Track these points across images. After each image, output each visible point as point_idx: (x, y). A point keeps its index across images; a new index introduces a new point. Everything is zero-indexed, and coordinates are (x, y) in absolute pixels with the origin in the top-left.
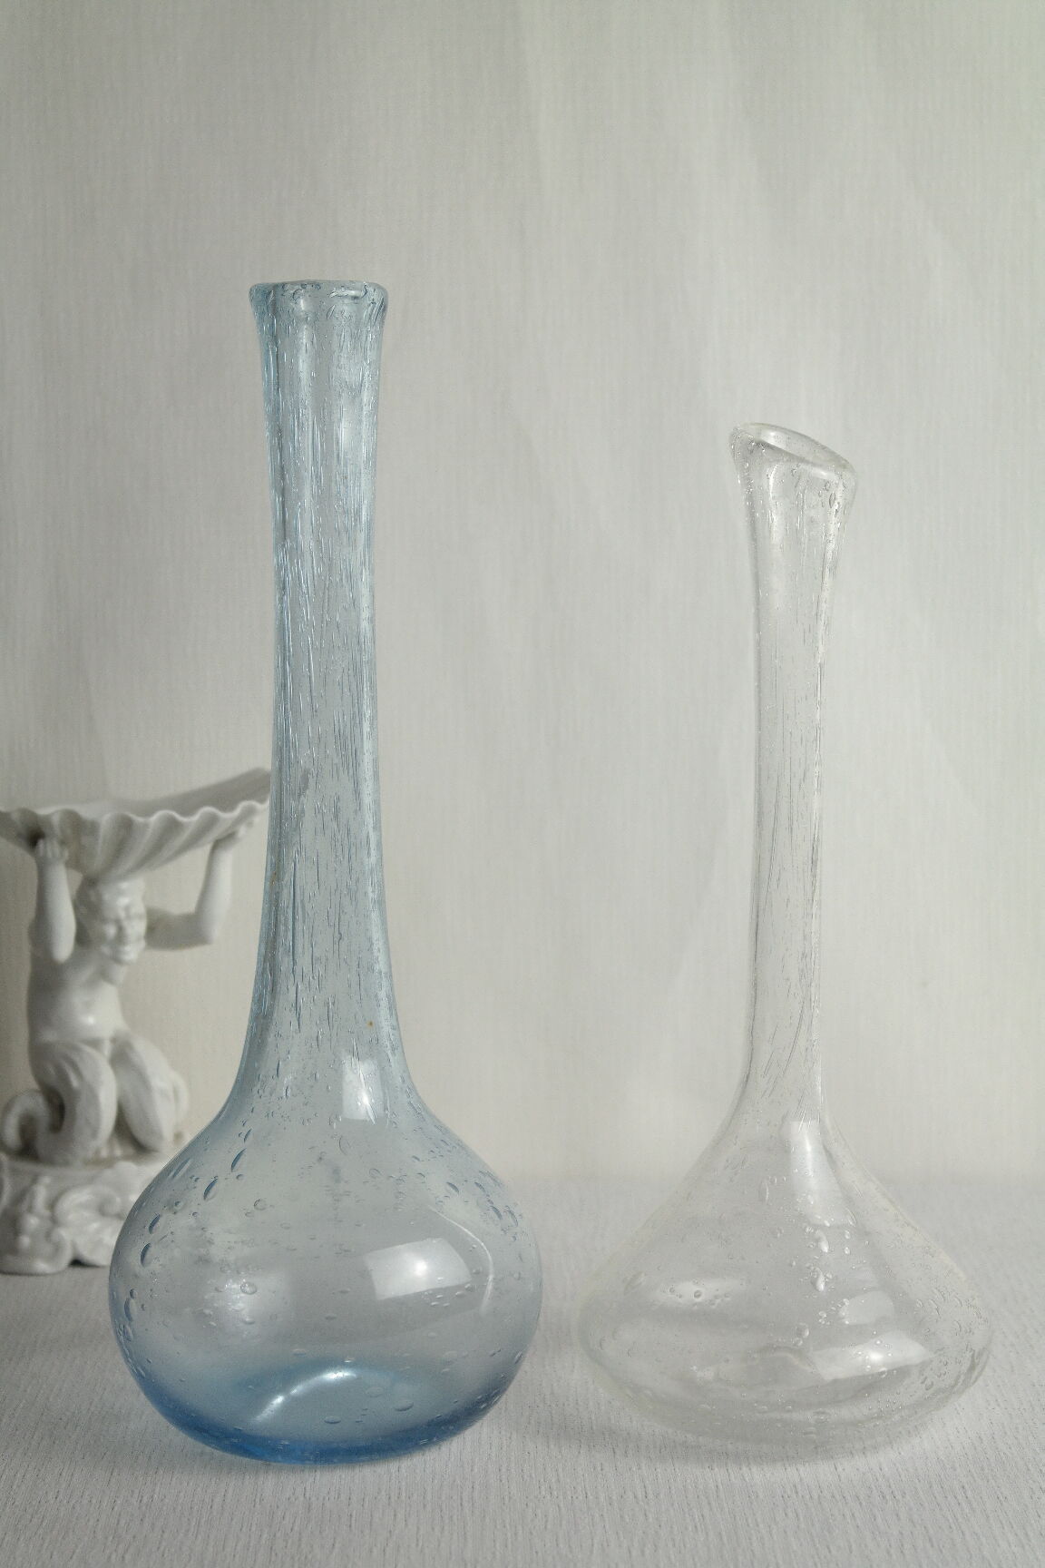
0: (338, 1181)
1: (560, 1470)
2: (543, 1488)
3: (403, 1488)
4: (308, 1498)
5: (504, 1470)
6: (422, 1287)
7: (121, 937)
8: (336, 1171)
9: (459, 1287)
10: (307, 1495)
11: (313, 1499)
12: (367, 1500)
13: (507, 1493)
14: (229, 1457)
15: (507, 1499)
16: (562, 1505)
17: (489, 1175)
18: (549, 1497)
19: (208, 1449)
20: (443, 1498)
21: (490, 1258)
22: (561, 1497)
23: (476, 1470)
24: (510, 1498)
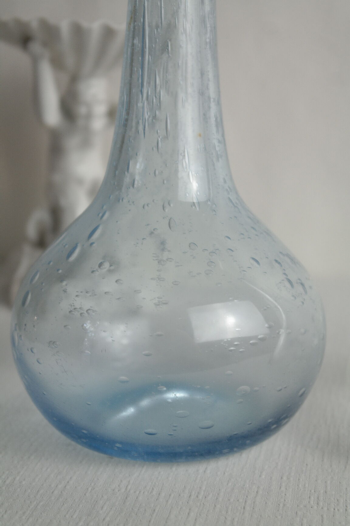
0: (163, 250)
1: (329, 482)
2: (312, 498)
3: (204, 488)
4: (128, 490)
5: (285, 478)
6: (229, 336)
7: (89, 116)
8: (163, 243)
9: (255, 337)
10: (129, 487)
11: (132, 492)
12: (172, 495)
13: (283, 500)
14: (86, 450)
15: (281, 505)
16: (325, 516)
17: (288, 256)
18: (315, 507)
19: (73, 443)
20: (232, 500)
21: (284, 316)
22: (325, 509)
23: (263, 477)
24: (284, 505)
